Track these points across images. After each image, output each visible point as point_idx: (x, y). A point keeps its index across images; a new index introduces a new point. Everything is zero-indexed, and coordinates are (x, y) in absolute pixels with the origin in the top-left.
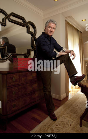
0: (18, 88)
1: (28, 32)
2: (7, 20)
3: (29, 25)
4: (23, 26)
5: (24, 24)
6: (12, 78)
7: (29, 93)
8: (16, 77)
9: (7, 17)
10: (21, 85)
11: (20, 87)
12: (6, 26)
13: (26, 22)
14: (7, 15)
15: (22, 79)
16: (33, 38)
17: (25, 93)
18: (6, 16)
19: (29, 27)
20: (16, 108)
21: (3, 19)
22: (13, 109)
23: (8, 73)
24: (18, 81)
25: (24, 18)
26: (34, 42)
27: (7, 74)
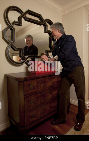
0: (36, 96)
1: (46, 31)
2: (23, 19)
3: (47, 23)
4: (40, 25)
5: (42, 22)
6: (29, 85)
7: (49, 101)
8: (34, 83)
9: (23, 15)
10: (39, 93)
11: (39, 94)
12: (22, 25)
13: (44, 20)
14: (23, 13)
15: (40, 85)
16: (51, 38)
17: (44, 101)
18: (21, 14)
19: (47, 26)
20: (34, 119)
21: (19, 18)
22: (31, 120)
23: (26, 79)
24: (37, 88)
25: (41, 15)
26: (53, 42)
27: (24, 81)
